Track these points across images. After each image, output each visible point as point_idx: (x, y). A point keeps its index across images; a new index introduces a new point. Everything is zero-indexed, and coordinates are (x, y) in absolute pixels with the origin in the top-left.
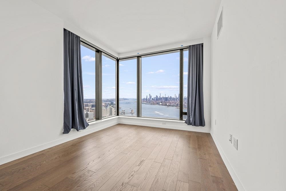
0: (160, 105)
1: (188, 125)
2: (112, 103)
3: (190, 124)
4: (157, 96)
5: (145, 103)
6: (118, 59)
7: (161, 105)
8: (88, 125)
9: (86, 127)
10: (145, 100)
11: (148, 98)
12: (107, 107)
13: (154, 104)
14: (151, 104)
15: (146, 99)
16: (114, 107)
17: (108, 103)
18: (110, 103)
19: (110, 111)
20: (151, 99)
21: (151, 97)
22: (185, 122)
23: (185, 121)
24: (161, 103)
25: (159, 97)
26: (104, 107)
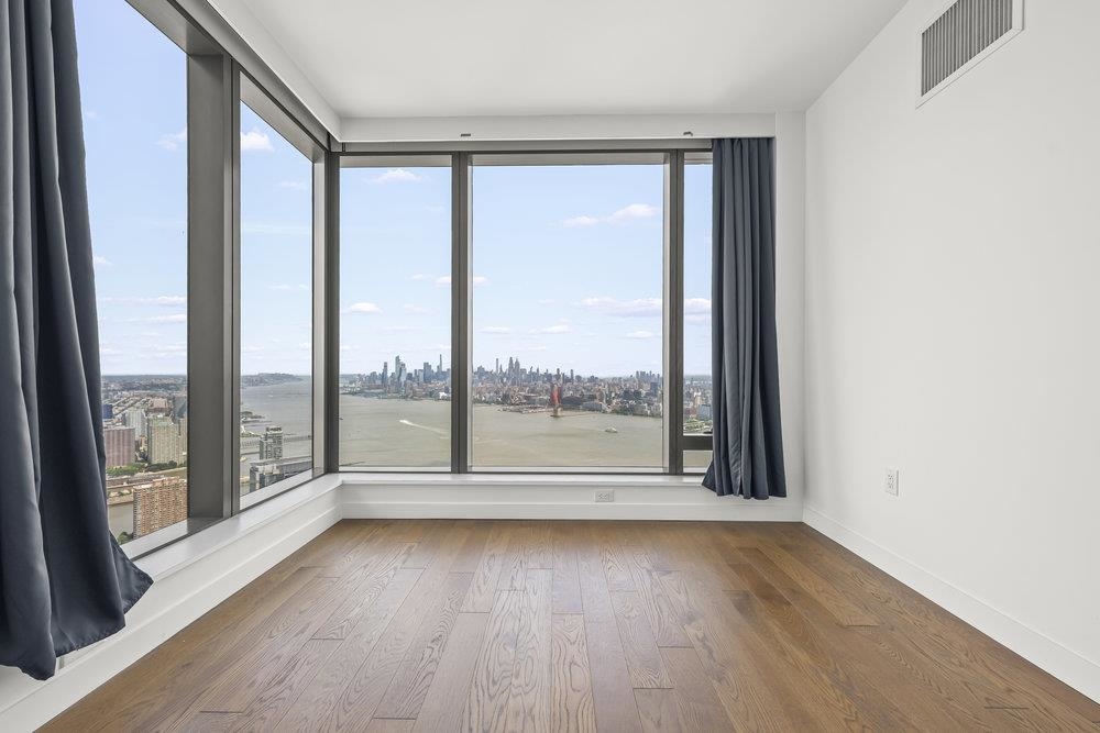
0: (438, 400)
1: (721, 494)
3: (731, 492)
4: (426, 365)
5: (377, 394)
6: (335, 149)
7: (443, 399)
8: (145, 581)
9: (123, 604)
10: (378, 382)
11: (389, 375)
13: (414, 396)
14: (405, 397)
15: (383, 376)
20: (403, 379)
21: (401, 366)
22: (704, 484)
23: (701, 480)
24: (442, 394)
25: (436, 371)
26: (161, 416)
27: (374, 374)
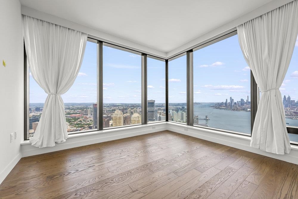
0: (247, 111)
2: (183, 108)
4: (242, 100)
5: (224, 109)
7: (249, 111)
10: (224, 105)
11: (228, 102)
12: (178, 111)
13: (237, 110)
14: (234, 110)
15: (226, 103)
16: (185, 112)
17: (179, 107)
18: (181, 107)
19: (181, 116)
20: (233, 104)
21: (232, 100)
24: (248, 109)
25: (246, 101)
26: (175, 111)
27: (223, 102)
